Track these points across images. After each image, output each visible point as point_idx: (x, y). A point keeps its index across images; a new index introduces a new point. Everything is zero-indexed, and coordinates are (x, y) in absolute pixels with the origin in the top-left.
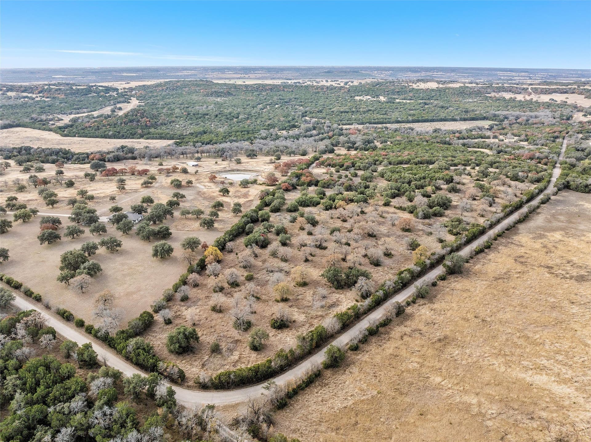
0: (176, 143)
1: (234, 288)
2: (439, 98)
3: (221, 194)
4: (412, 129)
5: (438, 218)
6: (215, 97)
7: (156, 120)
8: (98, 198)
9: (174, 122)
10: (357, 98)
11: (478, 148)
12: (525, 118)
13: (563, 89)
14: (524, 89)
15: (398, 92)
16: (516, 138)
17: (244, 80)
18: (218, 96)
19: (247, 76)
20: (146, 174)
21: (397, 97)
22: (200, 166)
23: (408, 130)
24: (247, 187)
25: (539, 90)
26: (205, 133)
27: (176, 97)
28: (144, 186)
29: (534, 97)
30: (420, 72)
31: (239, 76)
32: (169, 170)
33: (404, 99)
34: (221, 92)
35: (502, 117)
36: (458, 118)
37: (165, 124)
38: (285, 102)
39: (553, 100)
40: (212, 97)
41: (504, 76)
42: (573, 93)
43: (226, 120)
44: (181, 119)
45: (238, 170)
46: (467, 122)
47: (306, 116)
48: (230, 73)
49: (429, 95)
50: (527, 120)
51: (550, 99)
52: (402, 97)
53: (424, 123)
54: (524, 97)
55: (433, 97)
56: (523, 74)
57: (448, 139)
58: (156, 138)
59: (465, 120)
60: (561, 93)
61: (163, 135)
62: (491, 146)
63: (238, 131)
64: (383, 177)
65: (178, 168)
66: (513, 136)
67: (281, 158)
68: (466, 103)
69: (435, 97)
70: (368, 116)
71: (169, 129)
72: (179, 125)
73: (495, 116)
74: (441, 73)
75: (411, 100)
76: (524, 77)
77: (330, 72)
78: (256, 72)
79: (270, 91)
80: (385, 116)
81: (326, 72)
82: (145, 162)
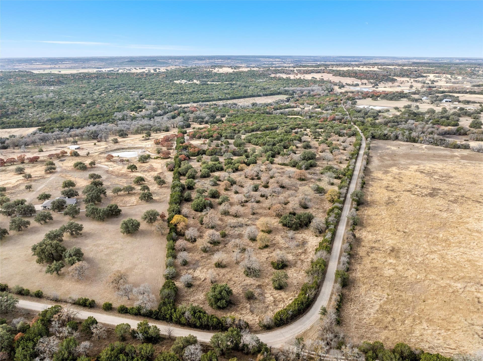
0: (40, 130)
1: (217, 245)
2: (238, 80)
3: (130, 170)
4: (236, 105)
5: (315, 168)
6: (48, 86)
7: (5, 110)
8: (9, 189)
9: (24, 111)
10: (178, 82)
11: (292, 115)
12: (307, 92)
13: (317, 70)
14: (291, 71)
15: (206, 76)
16: (311, 106)
17: (59, 70)
18: (51, 85)
19: (57, 66)
20: (37, 161)
21: (207, 80)
22: (83, 149)
23: (234, 106)
24: (146, 162)
25: (302, 71)
26: (62, 119)
27: (5, 87)
28: (49, 171)
29: (302, 77)
30: (204, 60)
31: (49, 66)
32: (59, 154)
33: (213, 82)
34: (53, 81)
35: (291, 92)
36: (261, 94)
37: (16, 113)
38: (116, 87)
39: (314, 78)
40: (44, 86)
41: (265, 61)
42: (324, 72)
43: (76, 106)
44: (30, 107)
45: (123, 149)
46: (269, 97)
47: (143, 99)
48: (38, 63)
49: (230, 77)
50: (309, 93)
51: (312, 78)
52: (211, 80)
53: (239, 99)
54: (295, 77)
55: (233, 79)
56: (277, 60)
57: (268, 110)
58: (13, 127)
59: (266, 95)
60: (317, 73)
61: (20, 124)
62: (300, 113)
63: (93, 115)
64: (250, 143)
65: (66, 153)
66: (309, 105)
67: (152, 135)
68: (259, 83)
69: (235, 80)
70: (194, 96)
71: (22, 117)
72: (32, 113)
73: (286, 91)
74: (221, 60)
75: (218, 82)
76: (279, 62)
77: (132, 61)
78: (64, 63)
79: (96, 79)
80: (208, 96)
81: (128, 61)
82: (22, 151)
